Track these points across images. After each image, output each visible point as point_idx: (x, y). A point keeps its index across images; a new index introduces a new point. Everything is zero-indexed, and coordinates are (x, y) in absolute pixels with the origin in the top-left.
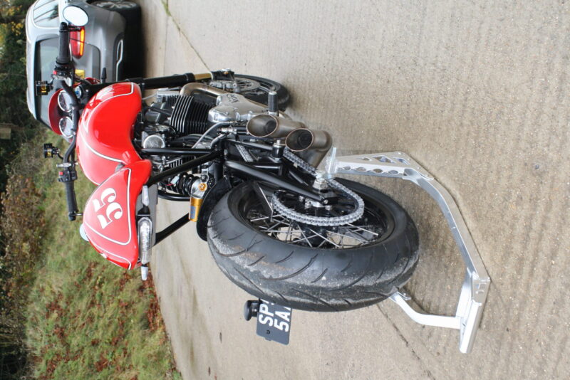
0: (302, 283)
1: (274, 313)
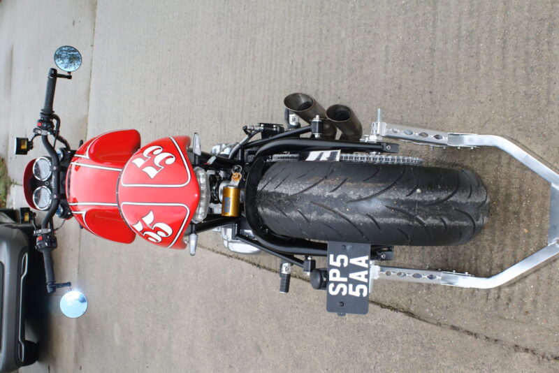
0: (397, 198)
1: (347, 276)
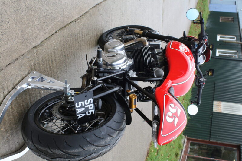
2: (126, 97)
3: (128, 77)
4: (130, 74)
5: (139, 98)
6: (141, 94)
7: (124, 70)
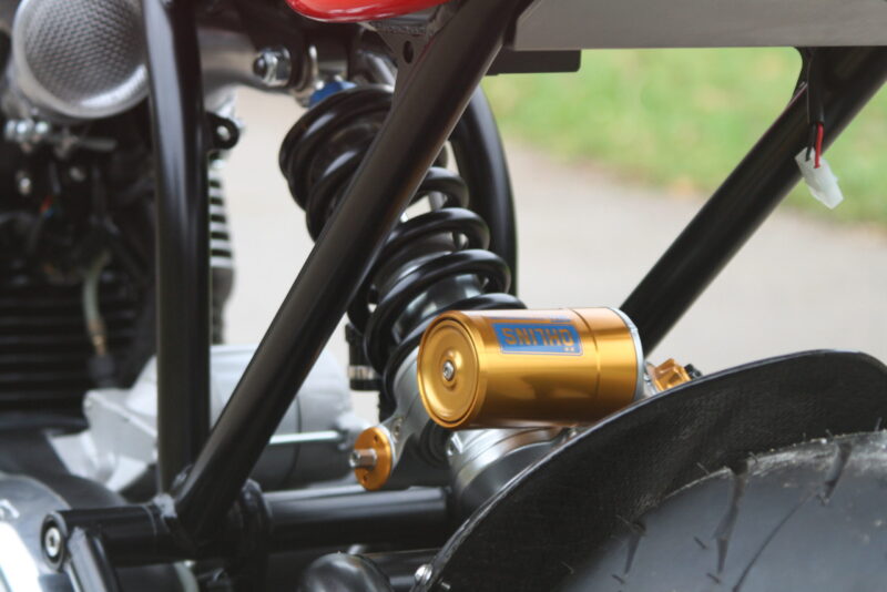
2: (465, 480)
3: (169, 489)
4: (124, 471)
5: (471, 294)
6: (409, 273)
7: (64, 554)
